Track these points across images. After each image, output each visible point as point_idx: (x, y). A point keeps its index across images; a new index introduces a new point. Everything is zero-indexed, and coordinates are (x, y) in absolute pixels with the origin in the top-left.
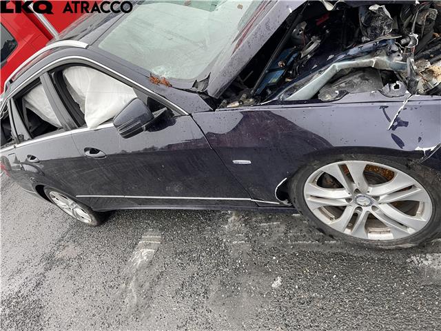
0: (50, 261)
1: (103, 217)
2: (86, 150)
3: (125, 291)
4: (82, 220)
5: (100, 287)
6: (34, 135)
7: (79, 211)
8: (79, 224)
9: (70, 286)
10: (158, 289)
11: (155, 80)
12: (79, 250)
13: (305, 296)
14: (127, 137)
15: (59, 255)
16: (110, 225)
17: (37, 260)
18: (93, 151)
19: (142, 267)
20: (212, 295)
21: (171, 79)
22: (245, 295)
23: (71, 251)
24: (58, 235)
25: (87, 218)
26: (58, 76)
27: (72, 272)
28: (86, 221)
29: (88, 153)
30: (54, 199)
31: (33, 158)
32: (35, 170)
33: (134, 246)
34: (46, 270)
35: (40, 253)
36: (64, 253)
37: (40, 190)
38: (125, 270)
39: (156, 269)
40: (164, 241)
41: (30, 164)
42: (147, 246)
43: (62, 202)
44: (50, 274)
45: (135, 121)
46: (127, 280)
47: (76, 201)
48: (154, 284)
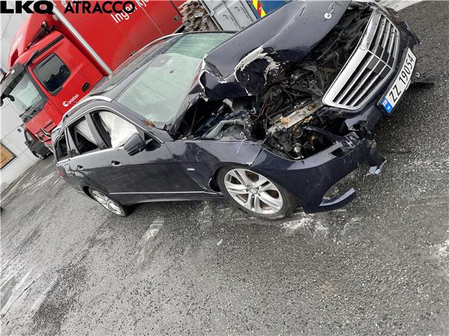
0: (93, 241)
1: (129, 210)
2: (112, 162)
3: (138, 255)
4: (115, 212)
5: (124, 255)
6: (82, 152)
7: (113, 205)
8: (114, 216)
9: (105, 255)
10: (157, 252)
11: (146, 123)
12: (112, 233)
13: (231, 248)
14: (132, 155)
15: (99, 237)
16: (134, 216)
17: (84, 242)
18: (117, 163)
19: (150, 240)
20: (186, 252)
21: (155, 122)
22: (202, 250)
23: (107, 234)
24: (99, 224)
25: (119, 211)
26: (96, 116)
27: (107, 247)
28: (118, 213)
29: (113, 164)
30: (96, 197)
31: (81, 167)
32: (82, 176)
33: (147, 229)
34: (90, 247)
35: (86, 237)
36: (102, 235)
37: (86, 190)
38: (140, 243)
39: (158, 241)
40: (165, 224)
41: (79, 171)
42: (155, 227)
43: (101, 199)
44: (92, 250)
45: (135, 146)
46: (140, 249)
47: (110, 197)
48: (155, 249)
